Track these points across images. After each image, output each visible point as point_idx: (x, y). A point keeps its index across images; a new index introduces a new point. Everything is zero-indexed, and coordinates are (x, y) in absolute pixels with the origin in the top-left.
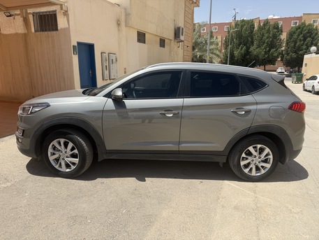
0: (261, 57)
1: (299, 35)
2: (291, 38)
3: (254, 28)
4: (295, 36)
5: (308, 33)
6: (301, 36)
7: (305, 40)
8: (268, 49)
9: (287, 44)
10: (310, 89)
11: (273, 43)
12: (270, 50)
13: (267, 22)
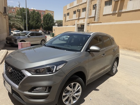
0: (34, 25)
1: (47, 18)
2: (44, 19)
3: (29, 12)
4: (46, 18)
5: (50, 18)
6: (48, 18)
7: (49, 20)
8: (36, 22)
9: (44, 21)
10: (63, 39)
11: (38, 20)
12: (37, 23)
13: (34, 11)
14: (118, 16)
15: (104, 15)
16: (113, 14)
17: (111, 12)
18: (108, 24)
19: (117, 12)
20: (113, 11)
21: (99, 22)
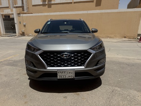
14: (48, 7)
15: (33, 6)
16: (44, 5)
17: (41, 3)
18: (43, 15)
19: (47, 3)
20: (43, 2)
21: (30, 13)
